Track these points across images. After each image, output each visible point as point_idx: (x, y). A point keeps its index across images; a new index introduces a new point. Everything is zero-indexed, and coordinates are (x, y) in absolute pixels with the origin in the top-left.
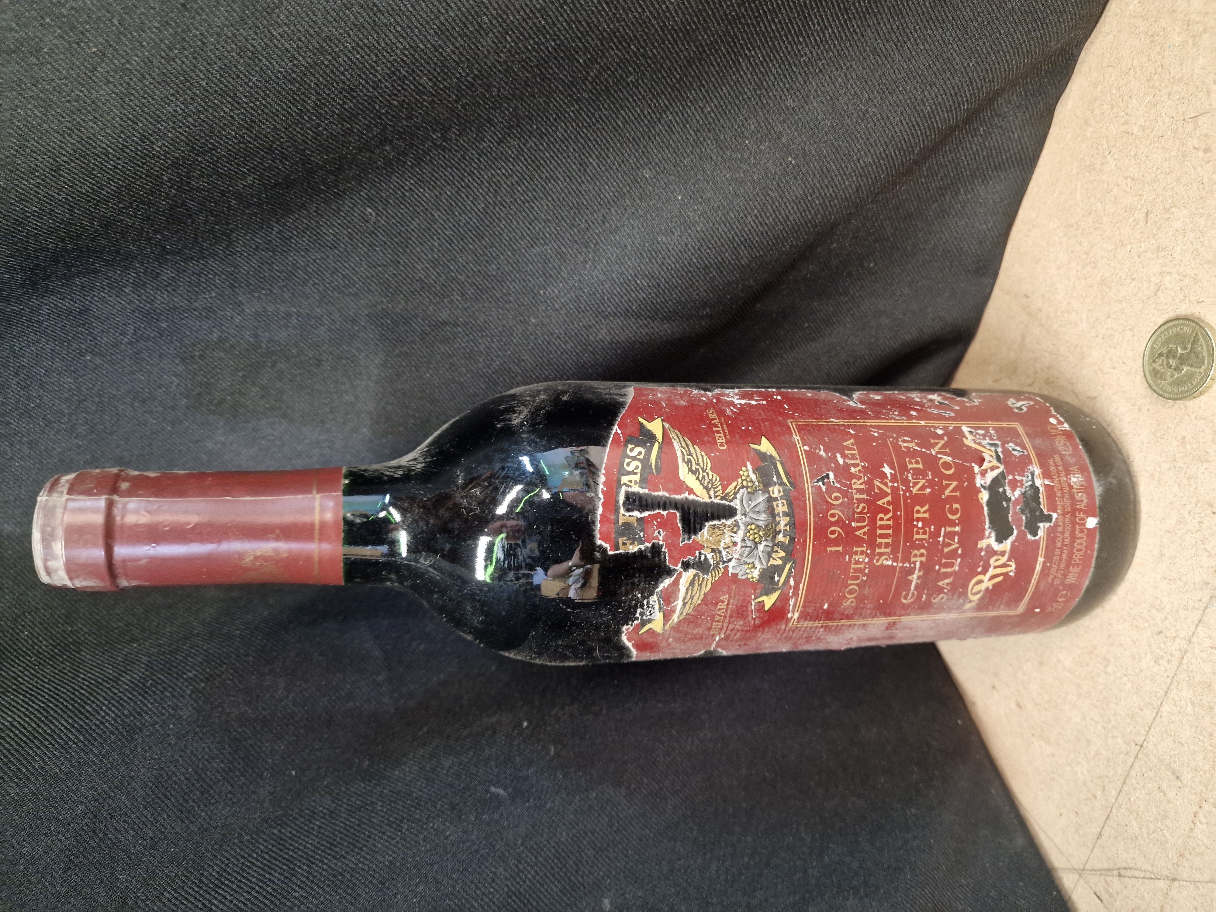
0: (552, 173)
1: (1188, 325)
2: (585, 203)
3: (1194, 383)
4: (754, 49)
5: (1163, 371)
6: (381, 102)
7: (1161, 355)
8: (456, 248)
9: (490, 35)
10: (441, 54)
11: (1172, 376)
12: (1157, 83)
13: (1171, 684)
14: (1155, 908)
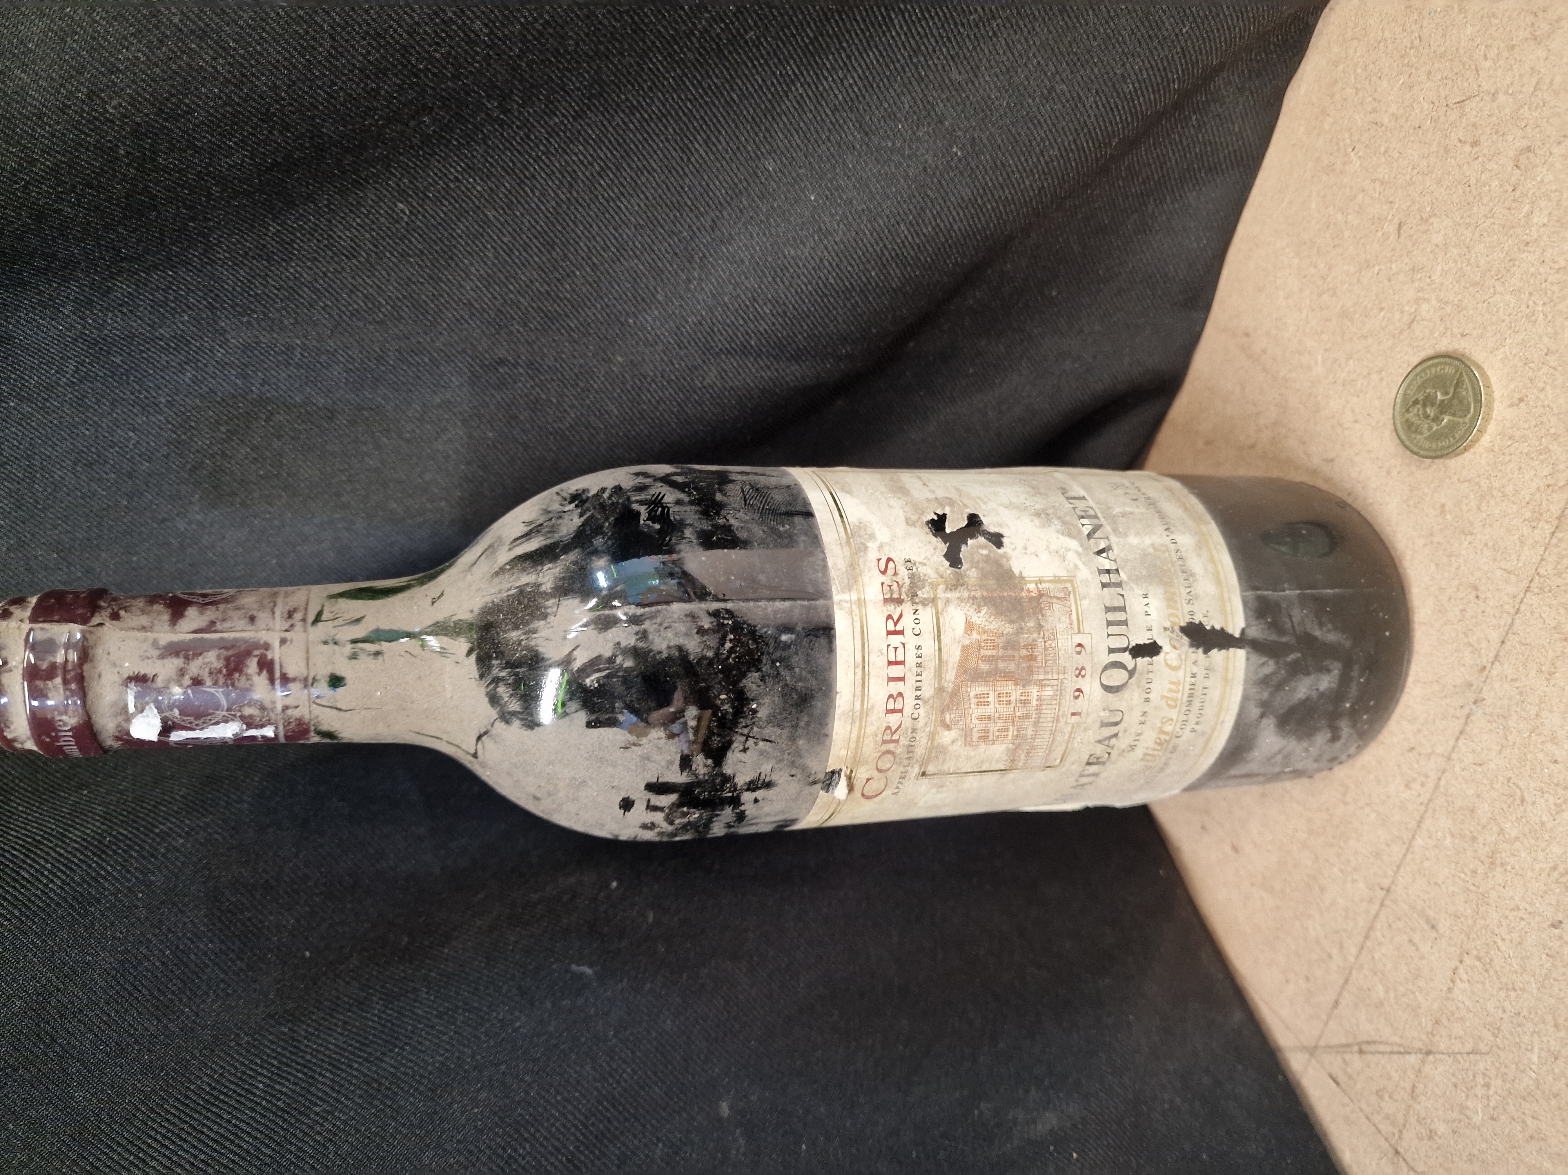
0: (645, 162)
1: (1450, 364)
2: (689, 203)
3: (1457, 437)
5: (1419, 422)
6: (419, 53)
7: (1416, 402)
8: (517, 260)
11: (1430, 428)
12: (1414, 60)
13: (1425, 812)
14: (1404, 1089)
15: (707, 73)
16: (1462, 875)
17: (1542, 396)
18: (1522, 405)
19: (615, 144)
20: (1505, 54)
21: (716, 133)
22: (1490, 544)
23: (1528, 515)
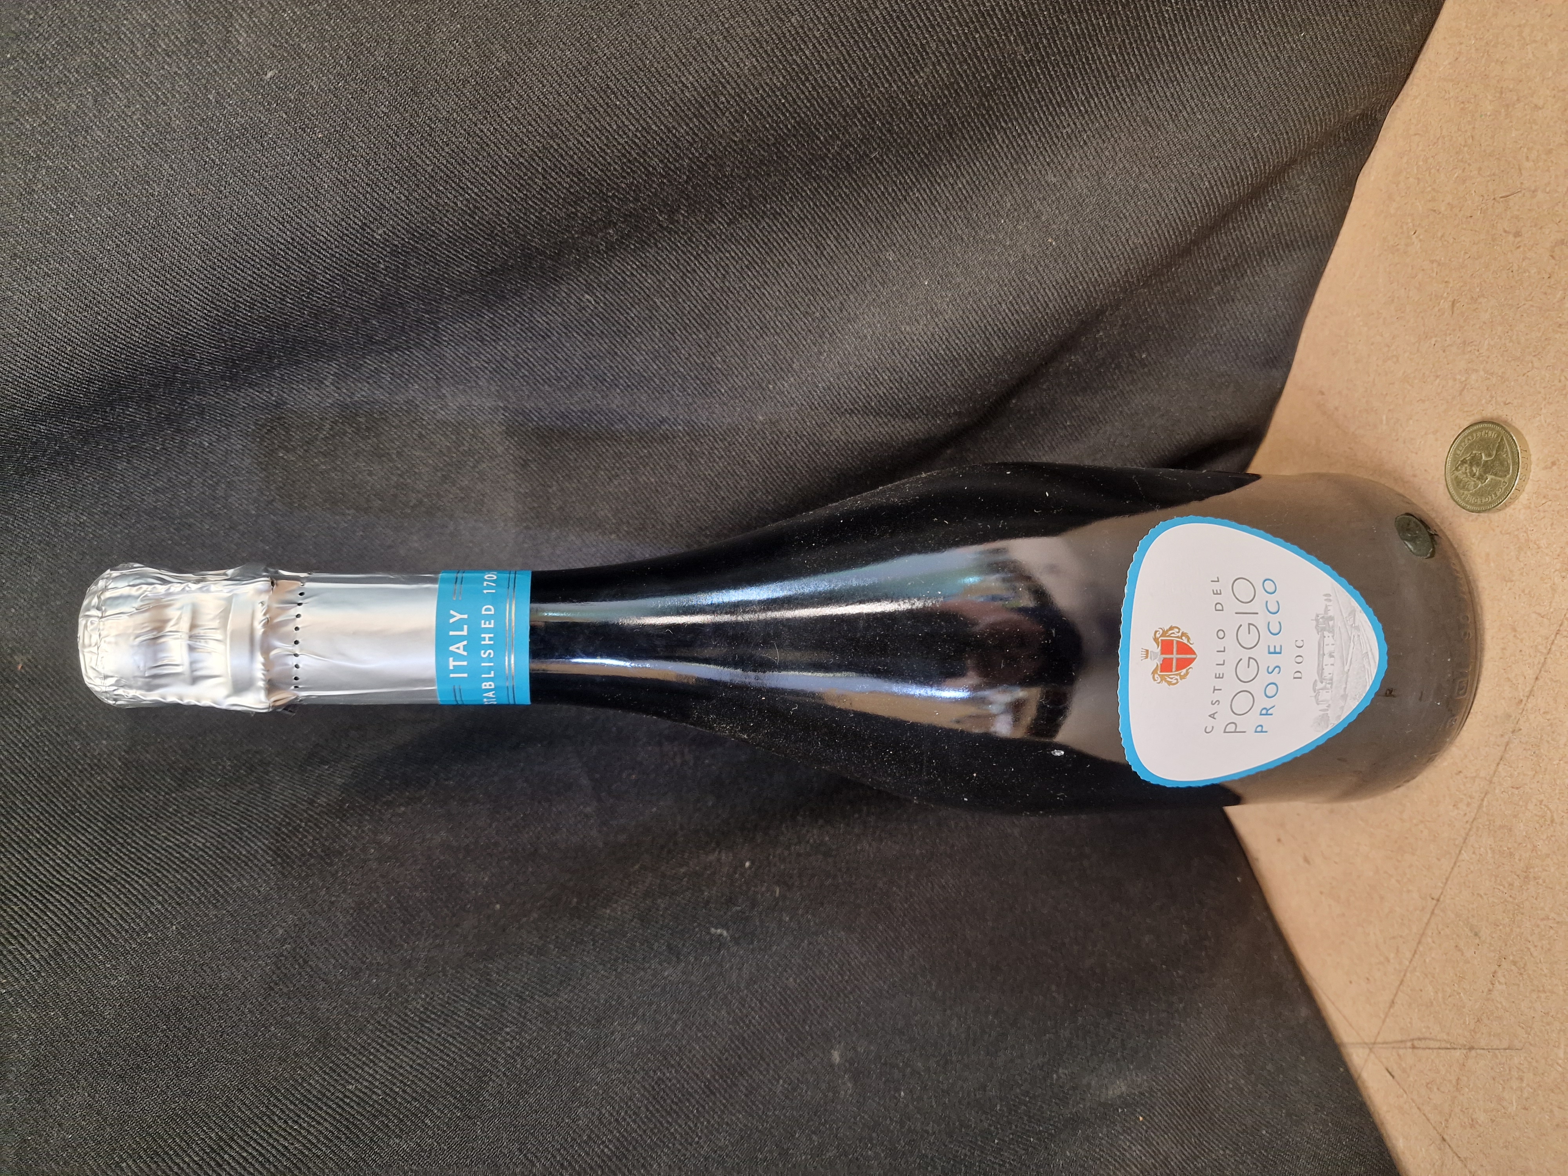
1: (1492, 430)
3: (1498, 494)
4: (1011, 120)
5: (1466, 480)
6: (608, 184)
7: (1464, 462)
8: (678, 338)
9: (727, 114)
10: (674, 135)
11: (1476, 486)
12: (1467, 156)
13: (1470, 830)
14: (1450, 1081)
16: (1501, 888)
18: (1555, 468)
19: (761, 242)
21: (845, 231)
22: (1527, 592)
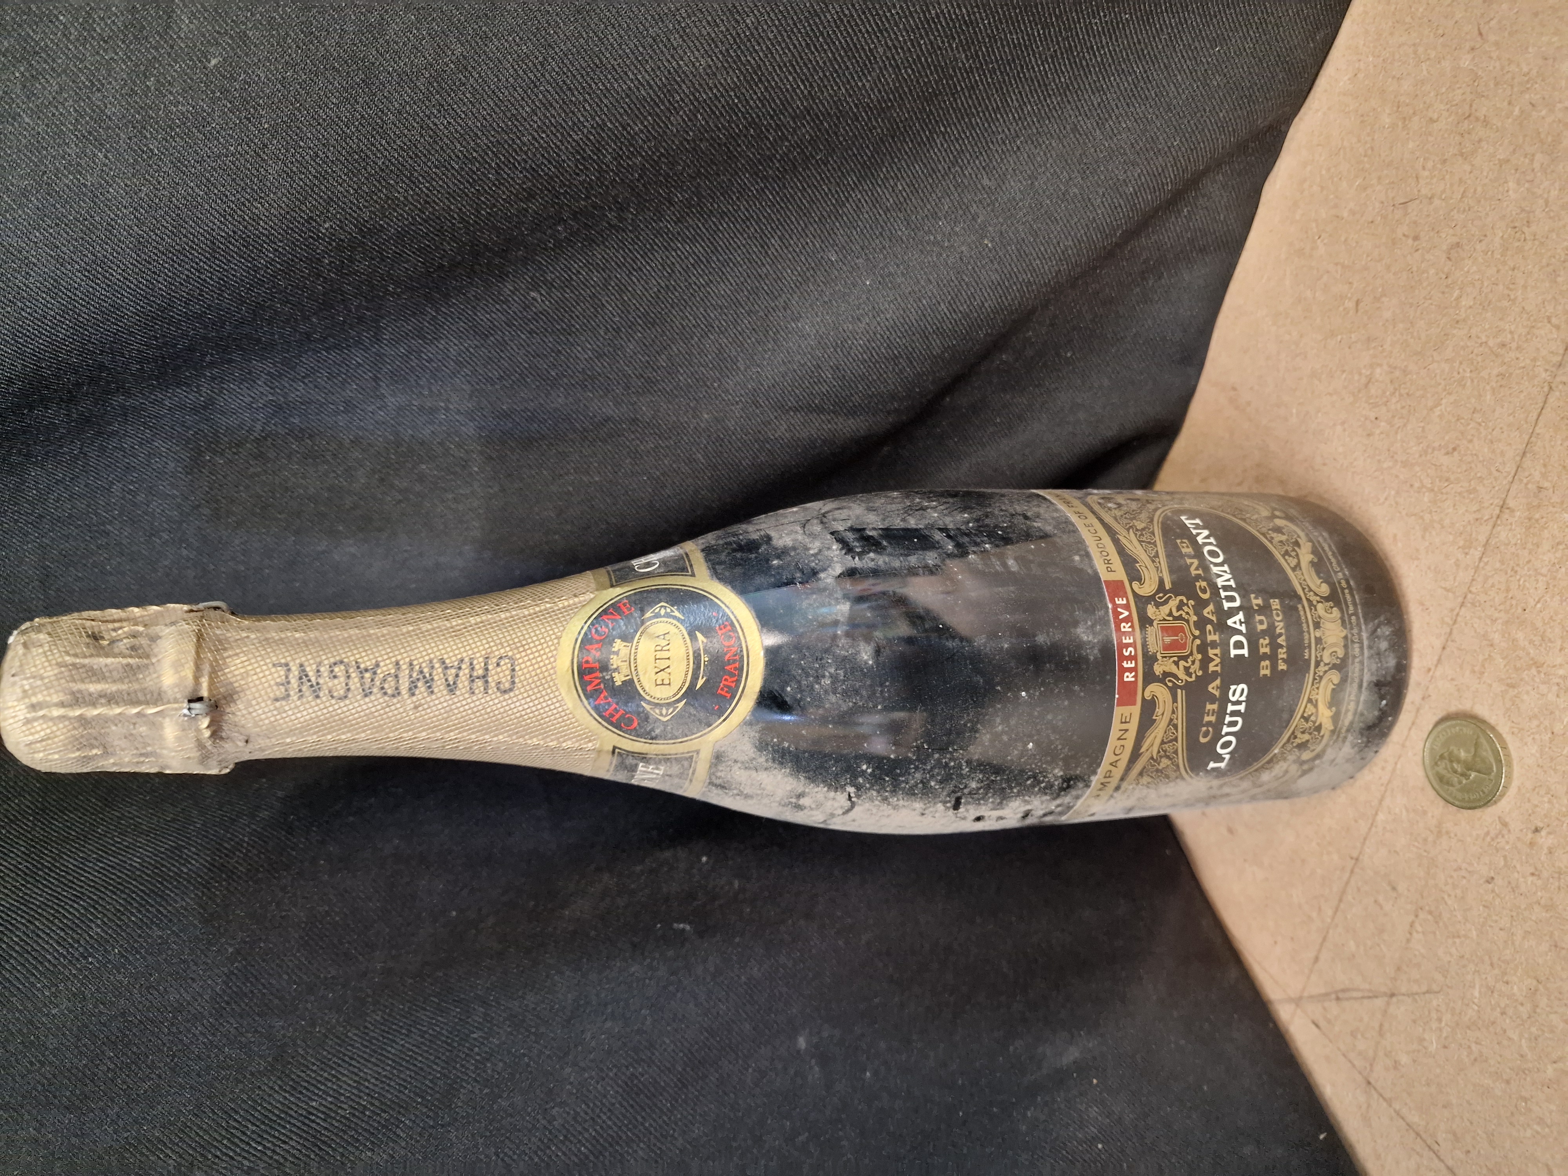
0: (731, 257)
2: (766, 289)
4: (949, 125)
6: (561, 181)
8: (623, 337)
9: (682, 113)
10: (629, 133)
12: (1367, 166)
14: (1373, 1028)
15: (784, 185)
16: (1416, 844)
17: (1470, 446)
18: (1456, 453)
19: (707, 242)
20: (1439, 166)
21: (790, 232)
23: (1461, 543)
